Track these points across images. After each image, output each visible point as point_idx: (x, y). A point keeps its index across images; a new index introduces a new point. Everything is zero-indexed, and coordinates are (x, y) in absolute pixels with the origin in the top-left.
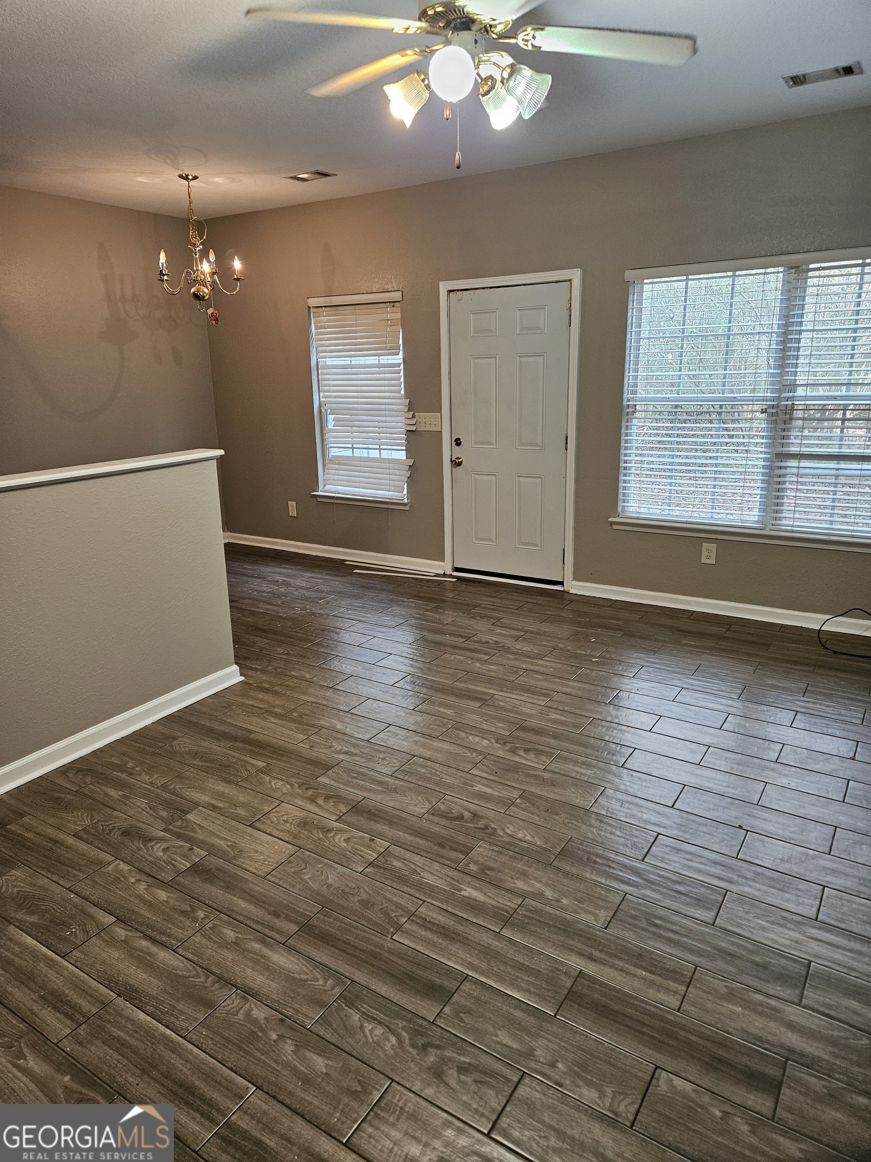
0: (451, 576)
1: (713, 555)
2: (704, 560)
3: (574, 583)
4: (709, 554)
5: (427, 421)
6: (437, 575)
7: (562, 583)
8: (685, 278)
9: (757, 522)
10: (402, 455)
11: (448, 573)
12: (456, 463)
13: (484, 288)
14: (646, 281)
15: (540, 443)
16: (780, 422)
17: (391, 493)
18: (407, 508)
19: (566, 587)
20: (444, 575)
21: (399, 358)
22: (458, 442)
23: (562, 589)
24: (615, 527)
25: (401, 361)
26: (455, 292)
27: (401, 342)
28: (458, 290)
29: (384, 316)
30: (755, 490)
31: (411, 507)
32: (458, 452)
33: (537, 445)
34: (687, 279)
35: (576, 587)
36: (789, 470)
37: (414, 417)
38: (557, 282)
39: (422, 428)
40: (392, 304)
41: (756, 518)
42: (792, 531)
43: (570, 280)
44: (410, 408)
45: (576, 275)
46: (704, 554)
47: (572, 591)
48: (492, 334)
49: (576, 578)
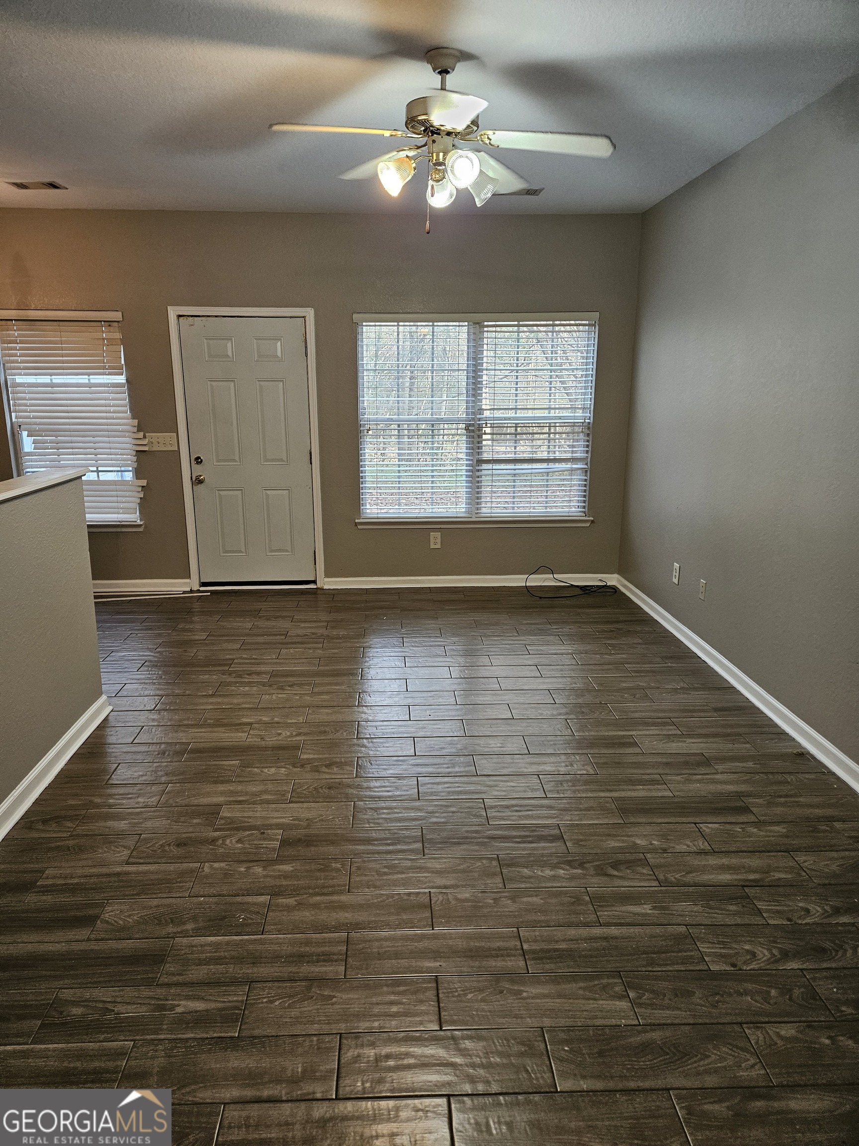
0: (199, 591)
1: (439, 541)
2: (432, 546)
3: (326, 580)
4: (435, 541)
5: (160, 441)
6: (185, 592)
7: (314, 582)
8: (396, 324)
9: (465, 512)
10: (129, 476)
11: (195, 589)
12: (198, 481)
13: (216, 316)
14: (364, 324)
15: (285, 459)
16: (476, 436)
17: (120, 516)
18: (141, 529)
19: (319, 585)
20: (191, 591)
21: (121, 379)
22: (198, 460)
23: (315, 587)
24: (359, 527)
25: (124, 381)
26: (185, 318)
27: (123, 362)
28: (188, 316)
29: (99, 335)
30: (462, 488)
31: (146, 527)
32: (198, 470)
33: (282, 460)
34: (398, 325)
35: (328, 583)
36: (484, 472)
37: (145, 437)
38: (291, 317)
39: (155, 448)
40: (107, 324)
41: (464, 510)
42: (491, 517)
43: (304, 317)
44: (140, 429)
45: (310, 313)
46: (432, 541)
47: (326, 587)
48: (229, 359)
49: (327, 575)
